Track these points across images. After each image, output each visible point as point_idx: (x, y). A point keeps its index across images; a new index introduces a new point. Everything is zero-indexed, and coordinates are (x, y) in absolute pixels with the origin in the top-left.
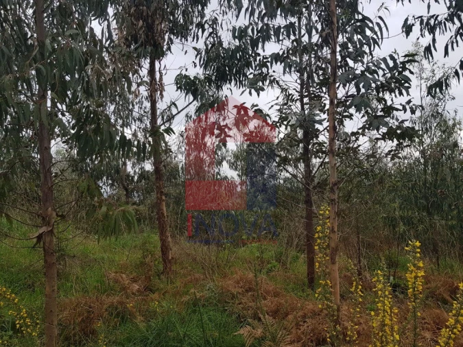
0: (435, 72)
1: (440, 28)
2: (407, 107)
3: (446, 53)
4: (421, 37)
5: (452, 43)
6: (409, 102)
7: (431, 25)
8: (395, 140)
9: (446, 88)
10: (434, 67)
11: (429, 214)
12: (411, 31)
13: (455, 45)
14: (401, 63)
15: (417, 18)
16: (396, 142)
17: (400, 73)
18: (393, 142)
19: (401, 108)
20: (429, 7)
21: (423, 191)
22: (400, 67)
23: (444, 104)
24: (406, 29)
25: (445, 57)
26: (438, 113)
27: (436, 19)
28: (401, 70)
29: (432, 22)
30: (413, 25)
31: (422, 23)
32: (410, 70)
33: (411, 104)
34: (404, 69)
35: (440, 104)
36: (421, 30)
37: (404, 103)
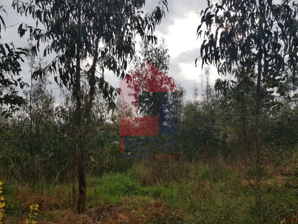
0: (41, 65)
1: (42, 38)
2: (18, 83)
3: (45, 54)
4: (30, 40)
5: (49, 49)
6: (19, 80)
7: (37, 35)
8: (9, 104)
9: (44, 76)
10: (41, 62)
11: (32, 154)
12: (24, 33)
13: (50, 51)
14: (16, 52)
15: (28, 27)
16: (9, 105)
17: (15, 59)
18: (7, 105)
19: (14, 82)
20: (37, 23)
21: (29, 139)
22: (15, 55)
23: (45, 85)
24: (21, 31)
25: (44, 56)
26: (41, 91)
27: (40, 32)
28: (15, 57)
29: (37, 32)
30: (26, 30)
31: (31, 31)
32: (22, 59)
33: (21, 81)
34: (18, 57)
35: (43, 85)
36: (31, 36)
37: (16, 80)
